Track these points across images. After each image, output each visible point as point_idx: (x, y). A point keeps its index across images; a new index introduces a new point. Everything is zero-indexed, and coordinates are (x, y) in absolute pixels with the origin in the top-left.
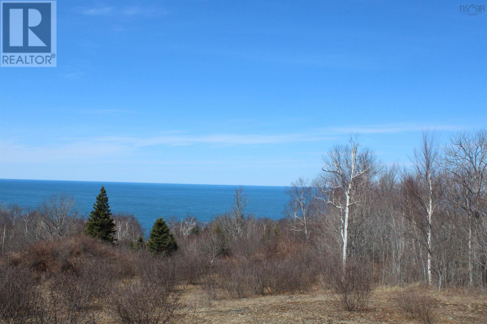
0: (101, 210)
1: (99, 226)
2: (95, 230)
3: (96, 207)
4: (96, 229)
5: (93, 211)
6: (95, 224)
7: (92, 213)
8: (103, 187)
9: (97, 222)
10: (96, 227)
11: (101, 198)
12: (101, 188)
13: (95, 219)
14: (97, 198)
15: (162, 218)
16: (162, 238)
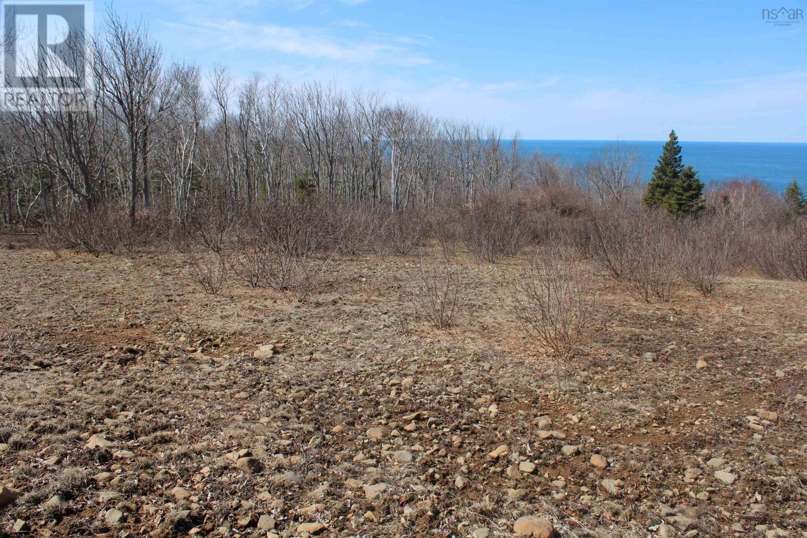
0: (667, 164)
1: (663, 188)
2: (658, 194)
3: (662, 161)
4: (659, 192)
5: (656, 167)
6: (658, 186)
7: (656, 168)
8: (673, 131)
9: (660, 182)
10: (659, 190)
11: (669, 148)
12: (670, 132)
13: (659, 178)
14: (664, 148)
15: (691, 166)
16: (687, 197)
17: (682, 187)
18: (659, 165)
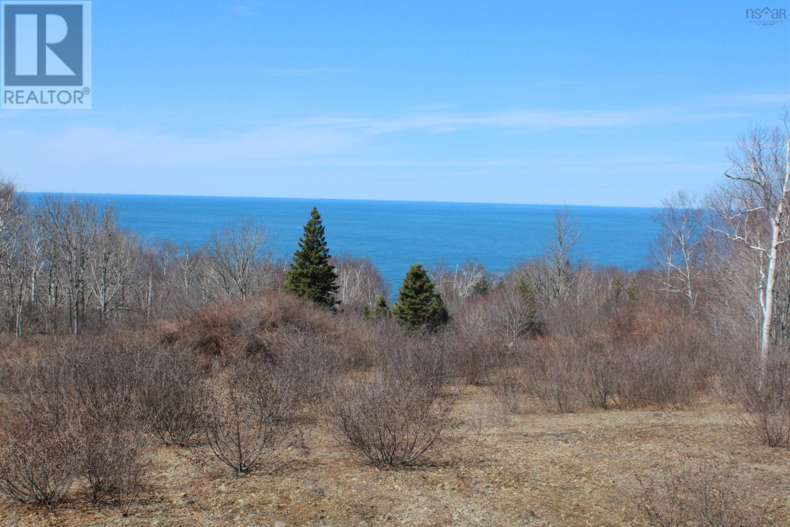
0: (311, 249)
1: (309, 277)
2: (302, 285)
3: (304, 244)
5: (298, 251)
6: (302, 274)
7: (297, 254)
8: (315, 209)
9: (305, 271)
10: (303, 280)
11: (312, 229)
12: (312, 210)
13: (302, 266)
14: (306, 228)
15: (421, 264)
16: (420, 300)
17: (414, 289)
18: (301, 250)
